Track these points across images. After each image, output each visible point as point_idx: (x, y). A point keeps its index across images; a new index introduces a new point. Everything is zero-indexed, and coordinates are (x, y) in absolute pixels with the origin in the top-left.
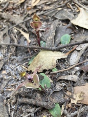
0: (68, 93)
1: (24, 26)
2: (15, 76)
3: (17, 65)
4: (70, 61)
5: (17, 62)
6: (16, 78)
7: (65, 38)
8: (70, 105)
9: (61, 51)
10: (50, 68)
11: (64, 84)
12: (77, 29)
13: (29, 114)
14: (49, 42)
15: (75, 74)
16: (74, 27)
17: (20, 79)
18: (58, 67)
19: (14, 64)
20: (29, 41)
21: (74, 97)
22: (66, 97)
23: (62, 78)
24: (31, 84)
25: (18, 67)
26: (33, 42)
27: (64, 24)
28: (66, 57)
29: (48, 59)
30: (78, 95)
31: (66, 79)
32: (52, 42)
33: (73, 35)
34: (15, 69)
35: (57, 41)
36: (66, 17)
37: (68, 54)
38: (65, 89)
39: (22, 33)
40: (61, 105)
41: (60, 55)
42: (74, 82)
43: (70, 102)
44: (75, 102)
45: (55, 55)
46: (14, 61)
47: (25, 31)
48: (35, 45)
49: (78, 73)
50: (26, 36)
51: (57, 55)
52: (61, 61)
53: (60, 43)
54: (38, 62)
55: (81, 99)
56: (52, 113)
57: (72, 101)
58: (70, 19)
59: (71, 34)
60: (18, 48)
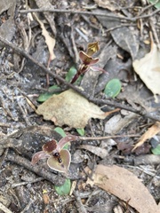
0: (86, 169)
1: (51, 19)
2: (8, 111)
3: (17, 92)
4: (106, 125)
5: (19, 87)
7: (114, 86)
8: (84, 185)
9: (99, 105)
10: (75, 126)
11: (86, 157)
12: (136, 79)
13: (24, 183)
14: (87, 81)
15: (106, 148)
16: (131, 72)
17: (17, 120)
18: (87, 128)
19: (12, 88)
20: (53, 57)
21: (93, 178)
22: (82, 173)
23: (88, 147)
25: (18, 98)
26: (59, 61)
27: (120, 56)
28: (104, 118)
29: (77, 109)
30: (99, 176)
31: (93, 151)
32: (93, 83)
33: (125, 84)
34: (11, 98)
35: (100, 85)
36: (129, 48)
37: (108, 114)
38: (85, 163)
39: (45, 32)
40: (72, 181)
41: (96, 112)
42: (101, 159)
43: (85, 181)
44: (92, 183)
45: (89, 109)
46: (14, 82)
47: (49, 29)
48: (60, 68)
49: (110, 148)
50: (51, 42)
51: (93, 111)
52: (95, 121)
53: (103, 91)
54: (59, 106)
55: (101, 182)
56: (57, 189)
57: (89, 182)
58: (132, 54)
59: (122, 81)
60: (30, 64)
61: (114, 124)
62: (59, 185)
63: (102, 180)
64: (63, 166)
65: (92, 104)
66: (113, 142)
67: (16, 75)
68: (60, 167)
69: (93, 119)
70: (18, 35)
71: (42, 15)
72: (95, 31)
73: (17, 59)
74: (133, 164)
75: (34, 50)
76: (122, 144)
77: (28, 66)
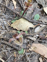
0: (29, 45)
2: (1, 26)
3: (4, 20)
4: (35, 30)
5: (5, 18)
6: (1, 28)
7: (37, 16)
8: (28, 50)
9: (32, 23)
10: (24, 30)
11: (28, 41)
12: (45, 14)
13: (7, 50)
14: (28, 15)
16: (43, 12)
17: (4, 29)
18: (28, 31)
19: (2, 19)
20: (16, 8)
21: (31, 48)
23: (29, 37)
24: (18, 42)
25: (4, 22)
26: (18, 9)
27: (38, 7)
28: (34, 27)
29: (24, 25)
30: (33, 47)
33: (41, 16)
34: (2, 22)
35: (32, 16)
37: (35, 26)
38: (28, 43)
40: (24, 49)
41: (31, 25)
42: (34, 41)
43: (29, 49)
44: (31, 50)
45: (29, 24)
46: (3, 17)
48: (18, 11)
49: (37, 38)
53: (33, 18)
54: (18, 24)
55: (34, 49)
56: (19, 52)
57: (30, 49)
58: (43, 6)
59: (40, 15)
60: (8, 10)
61: (38, 30)
62: (20, 51)
63: (34, 48)
64: (20, 43)
65: (30, 23)
66: (38, 36)
67: (3, 14)
68: (19, 43)
69: (30, 28)
70: (4, 1)
73: (3, 8)
74: (45, 43)
75: (9, 5)
76: (41, 36)
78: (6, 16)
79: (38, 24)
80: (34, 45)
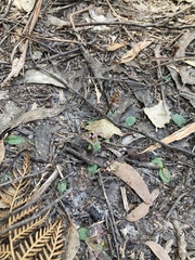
0: (108, 162)
1: (101, 83)
2: (70, 126)
3: (77, 117)
4: (123, 140)
5: (78, 115)
6: (70, 128)
7: (131, 120)
8: (105, 170)
9: (121, 129)
10: (104, 137)
11: (108, 154)
12: (145, 118)
14: (116, 115)
15: (121, 152)
16: (143, 114)
17: (74, 131)
18: (111, 140)
19: (74, 115)
20: (99, 102)
21: (111, 167)
22: (105, 164)
25: (77, 120)
26: (102, 105)
27: (138, 106)
28: (122, 136)
29: (107, 129)
30: (114, 166)
31: (112, 151)
32: (119, 117)
33: (138, 121)
34: (73, 120)
35: (122, 118)
36: (144, 101)
37: (124, 134)
38: (106, 159)
39: (96, 89)
41: (118, 132)
42: (117, 157)
43: (106, 168)
45: (114, 129)
46: (76, 113)
47: (99, 88)
48: (102, 108)
49: (123, 153)
50: (99, 95)
52: (116, 136)
53: (124, 122)
54: (98, 126)
55: (115, 170)
56: (89, 169)
57: (108, 169)
58: (145, 105)
59: (137, 119)
60: (86, 104)
61: (128, 140)
62: (91, 166)
63: (115, 168)
65: (116, 127)
66: (125, 149)
67: (78, 109)
70: (82, 89)
71: (96, 81)
72: (126, 91)
73: (79, 100)
75: (89, 97)
76: (131, 152)
77: (85, 104)
78: (81, 112)
79: (130, 131)
80: (116, 163)
